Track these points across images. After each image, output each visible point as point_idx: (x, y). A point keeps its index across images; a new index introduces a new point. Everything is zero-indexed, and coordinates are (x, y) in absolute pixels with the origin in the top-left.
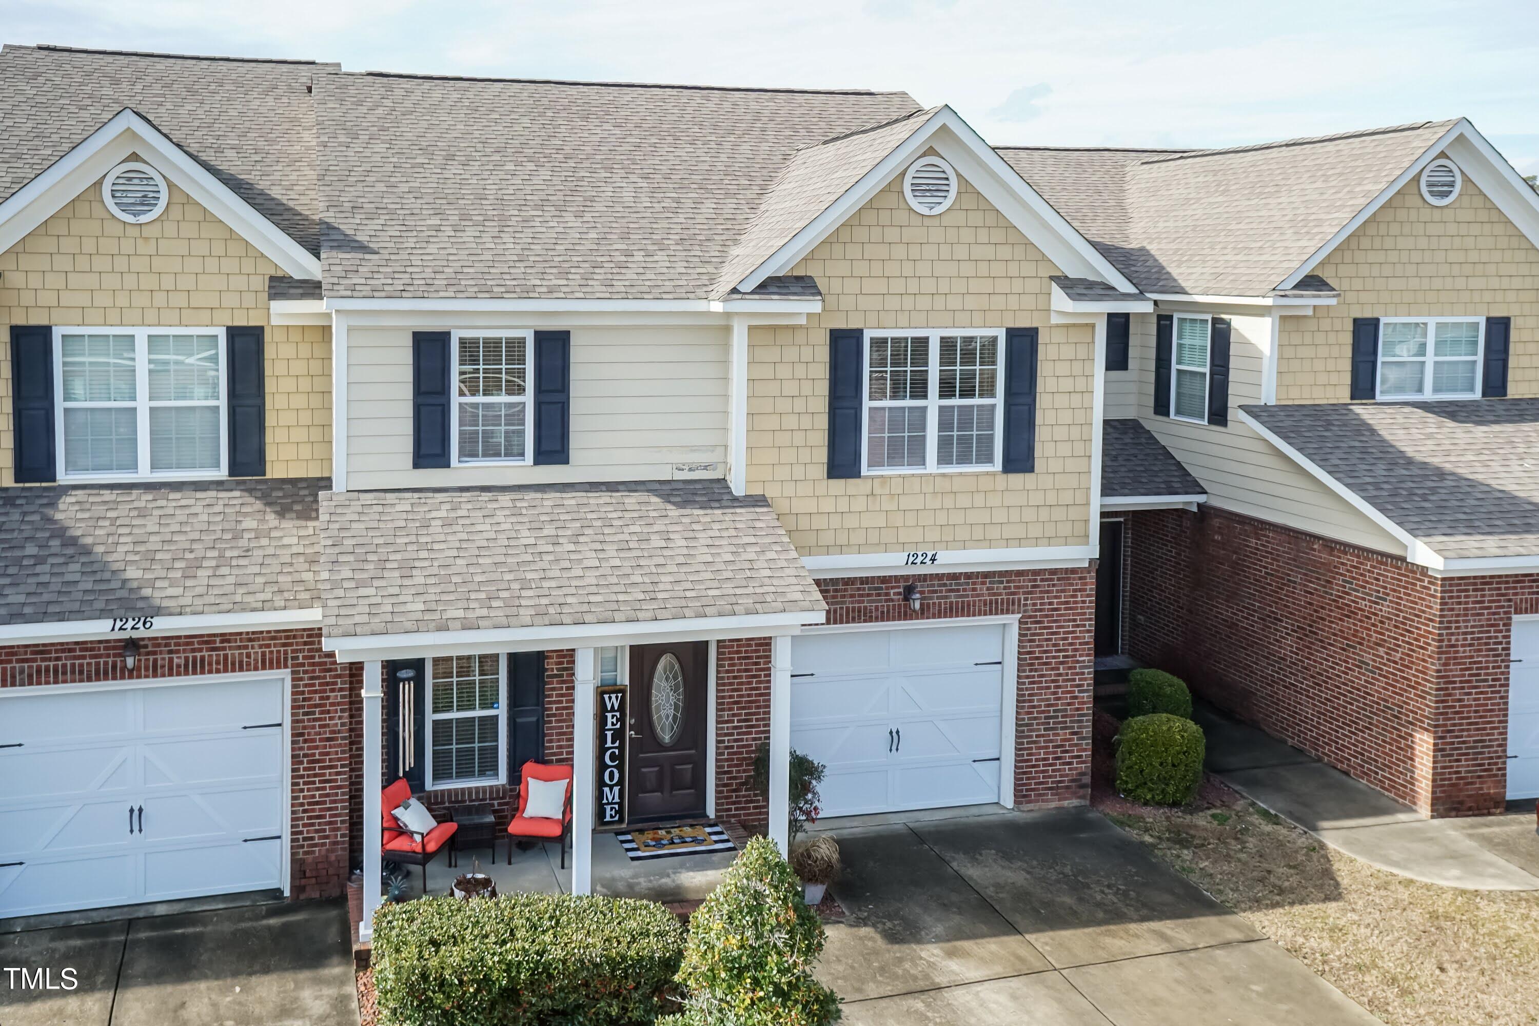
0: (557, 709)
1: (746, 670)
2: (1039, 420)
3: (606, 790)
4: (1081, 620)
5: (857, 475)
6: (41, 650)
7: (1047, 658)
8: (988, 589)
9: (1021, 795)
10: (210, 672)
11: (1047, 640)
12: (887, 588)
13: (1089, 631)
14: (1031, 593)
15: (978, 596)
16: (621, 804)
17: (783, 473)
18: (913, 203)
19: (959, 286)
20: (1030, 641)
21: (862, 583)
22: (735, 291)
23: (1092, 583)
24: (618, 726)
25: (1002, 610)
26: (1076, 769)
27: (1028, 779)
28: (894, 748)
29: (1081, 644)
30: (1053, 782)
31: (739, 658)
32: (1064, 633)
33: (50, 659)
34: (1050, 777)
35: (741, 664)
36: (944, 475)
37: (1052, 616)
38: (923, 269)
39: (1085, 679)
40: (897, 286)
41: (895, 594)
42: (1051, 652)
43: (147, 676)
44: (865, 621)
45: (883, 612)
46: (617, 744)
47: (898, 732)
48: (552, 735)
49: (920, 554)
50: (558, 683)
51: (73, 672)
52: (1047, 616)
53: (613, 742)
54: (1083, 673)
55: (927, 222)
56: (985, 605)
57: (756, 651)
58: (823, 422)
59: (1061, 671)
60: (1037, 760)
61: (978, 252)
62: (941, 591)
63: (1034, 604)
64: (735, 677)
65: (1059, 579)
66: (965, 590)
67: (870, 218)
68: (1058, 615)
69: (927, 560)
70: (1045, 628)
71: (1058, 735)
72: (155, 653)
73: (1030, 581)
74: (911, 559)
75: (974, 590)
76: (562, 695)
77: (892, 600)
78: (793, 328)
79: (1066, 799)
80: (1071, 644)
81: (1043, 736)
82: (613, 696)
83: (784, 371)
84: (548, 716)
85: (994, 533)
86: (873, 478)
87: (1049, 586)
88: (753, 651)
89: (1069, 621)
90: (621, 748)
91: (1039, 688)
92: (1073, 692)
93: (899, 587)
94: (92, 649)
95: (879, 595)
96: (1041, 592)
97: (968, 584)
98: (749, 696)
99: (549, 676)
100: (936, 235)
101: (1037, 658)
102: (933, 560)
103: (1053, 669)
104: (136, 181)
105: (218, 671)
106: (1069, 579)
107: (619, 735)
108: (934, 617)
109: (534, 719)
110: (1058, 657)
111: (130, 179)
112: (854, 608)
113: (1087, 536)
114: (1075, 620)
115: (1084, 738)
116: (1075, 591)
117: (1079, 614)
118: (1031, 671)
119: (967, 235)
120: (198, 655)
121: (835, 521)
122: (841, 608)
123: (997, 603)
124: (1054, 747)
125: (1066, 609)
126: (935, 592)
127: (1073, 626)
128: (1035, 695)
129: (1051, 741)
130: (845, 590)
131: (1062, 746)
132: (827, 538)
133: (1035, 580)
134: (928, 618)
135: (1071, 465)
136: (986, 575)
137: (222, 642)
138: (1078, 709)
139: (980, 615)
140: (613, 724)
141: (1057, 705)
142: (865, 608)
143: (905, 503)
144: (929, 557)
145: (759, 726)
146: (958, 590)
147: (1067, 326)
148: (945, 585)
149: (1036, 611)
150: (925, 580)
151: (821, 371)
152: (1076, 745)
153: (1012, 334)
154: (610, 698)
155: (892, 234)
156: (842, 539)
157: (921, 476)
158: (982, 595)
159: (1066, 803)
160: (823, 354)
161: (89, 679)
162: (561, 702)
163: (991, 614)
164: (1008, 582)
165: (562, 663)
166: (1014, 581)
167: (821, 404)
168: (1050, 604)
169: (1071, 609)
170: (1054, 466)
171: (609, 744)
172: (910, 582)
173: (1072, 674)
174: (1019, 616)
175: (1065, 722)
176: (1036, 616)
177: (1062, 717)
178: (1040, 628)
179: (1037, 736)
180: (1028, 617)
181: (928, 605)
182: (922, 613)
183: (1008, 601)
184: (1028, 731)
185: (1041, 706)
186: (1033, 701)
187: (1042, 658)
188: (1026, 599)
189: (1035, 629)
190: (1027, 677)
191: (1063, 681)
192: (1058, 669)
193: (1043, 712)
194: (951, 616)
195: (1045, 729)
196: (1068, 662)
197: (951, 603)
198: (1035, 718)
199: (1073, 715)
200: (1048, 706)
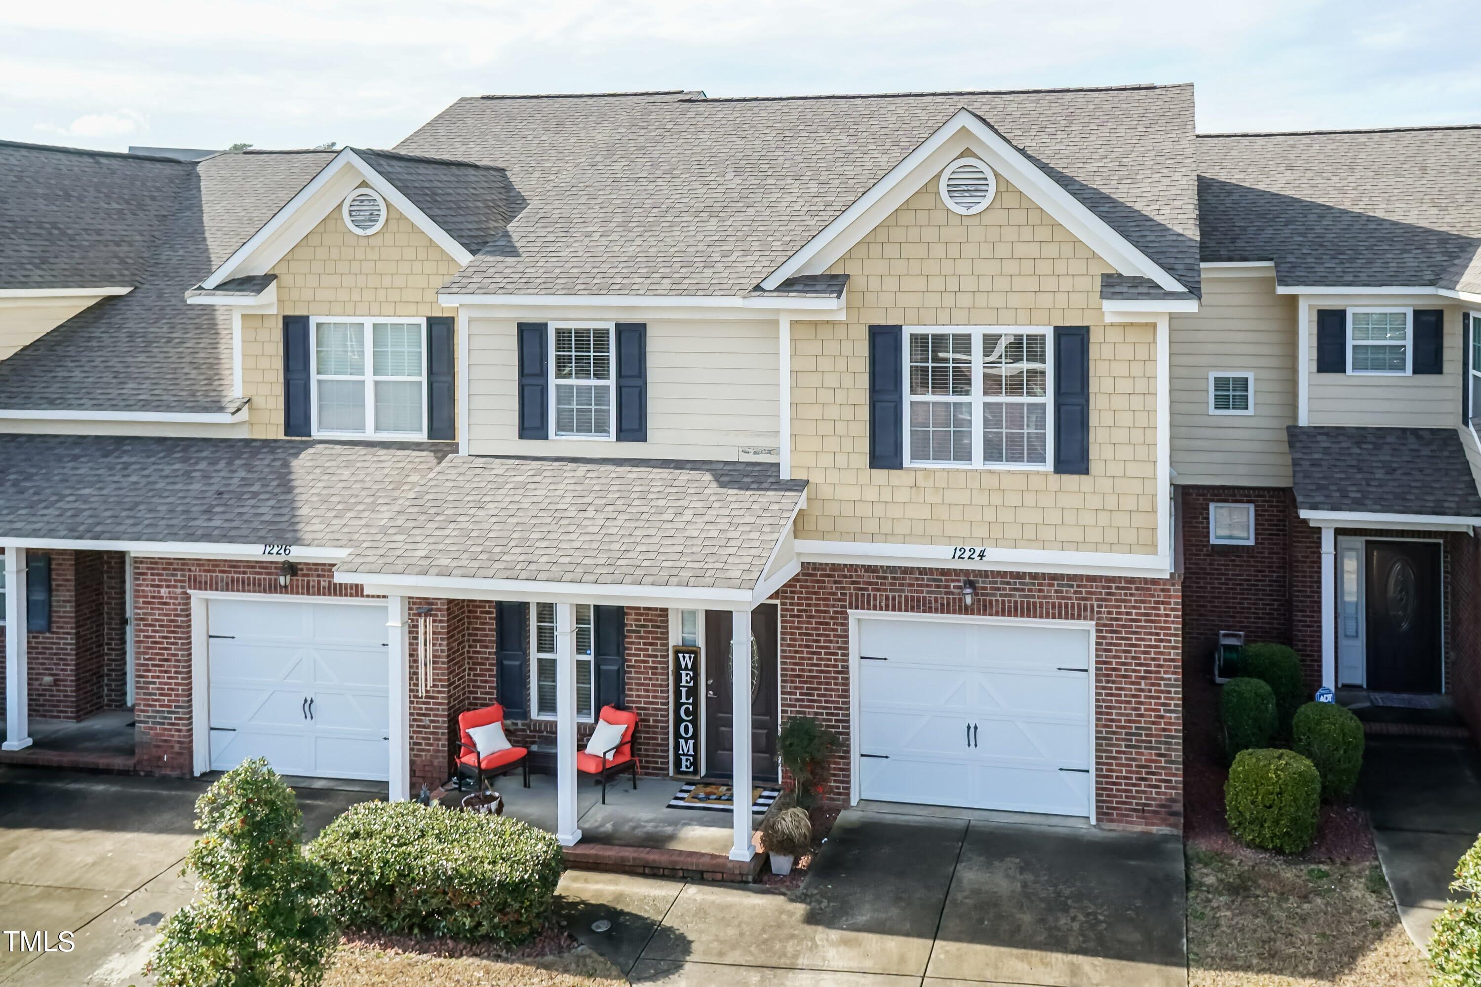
0: (636, 661)
1: (807, 646)
2: (1093, 420)
3: (682, 741)
4: (1164, 634)
5: (900, 467)
6: (233, 565)
7: (1126, 670)
8: (1056, 592)
9: (1102, 813)
10: (346, 595)
11: (1125, 651)
12: (947, 581)
13: (1174, 648)
14: (1106, 600)
15: (1045, 597)
16: (696, 756)
17: (826, 460)
18: (950, 203)
19: (1002, 284)
20: (1106, 650)
21: (920, 574)
22: (758, 288)
23: (1177, 597)
24: (691, 684)
25: (1073, 615)
26: (1165, 794)
27: (1111, 796)
28: (973, 743)
29: (1166, 660)
30: (1137, 804)
31: (800, 634)
32: (1145, 646)
33: (239, 573)
34: (1134, 797)
35: (802, 640)
36: (991, 472)
37: (1131, 627)
38: (963, 267)
39: (1172, 699)
40: (937, 284)
41: (955, 587)
42: (1130, 664)
43: (303, 594)
44: (924, 611)
45: (942, 604)
46: (691, 701)
47: (976, 728)
48: (632, 684)
49: (967, 549)
50: (636, 637)
51: (254, 584)
52: (1124, 626)
53: (687, 699)
54: (1169, 692)
55: (966, 221)
56: (1054, 607)
57: (817, 629)
58: (864, 414)
59: (1143, 686)
60: (1118, 777)
61: (1021, 250)
62: (1005, 589)
63: (1109, 613)
64: (796, 652)
65: (1137, 589)
66: (1030, 590)
67: (906, 218)
68: (1137, 627)
69: (975, 556)
70: (1122, 639)
71: (1142, 754)
72: (307, 575)
73: (1104, 587)
74: (958, 553)
75: (1040, 591)
77: (953, 593)
78: (834, 323)
79: (1154, 824)
80: (1153, 659)
81: (1124, 753)
82: (687, 656)
83: (825, 364)
84: (628, 666)
85: (1047, 534)
86: (916, 470)
87: (1126, 595)
88: (813, 629)
89: (1151, 634)
90: (696, 704)
91: (1117, 701)
92: (1159, 710)
93: (959, 581)
94: (266, 568)
95: (938, 586)
96: (1117, 601)
97: (1034, 584)
98: (810, 671)
99: (628, 631)
100: (977, 234)
101: (1114, 670)
102: (982, 556)
103: (1133, 683)
104: (366, 203)
105: (351, 595)
106: (1149, 589)
107: (693, 692)
108: (997, 614)
109: (615, 668)
110: (1139, 671)
111: (362, 201)
112: (912, 597)
113: (1154, 545)
114: (1158, 634)
115: (1173, 762)
116: (1157, 602)
117: (1163, 628)
118: (1108, 682)
119: (1009, 234)
121: (879, 510)
122: (900, 596)
123: (1066, 607)
124: (1138, 766)
125: (1147, 621)
126: (999, 589)
127: (1156, 640)
128: (1113, 707)
129: (1134, 760)
130: (904, 579)
131: (1147, 767)
132: (871, 526)
133: (1110, 588)
134: (991, 615)
135: (1133, 469)
136: (1054, 577)
138: (1164, 730)
139: (1047, 617)
140: (687, 682)
141: (1140, 722)
142: (924, 598)
143: (951, 497)
144: (977, 553)
145: (820, 701)
146: (1023, 590)
147: (1124, 326)
148: (1008, 583)
149: (1112, 619)
150: (987, 576)
151: (862, 365)
152: (1163, 768)
153: (1061, 333)
154: (684, 657)
155: (930, 234)
156: (886, 528)
157: (967, 471)
158: (1050, 597)
159: (1153, 829)
160: (863, 349)
161: (265, 592)
162: (639, 655)
163: (1060, 617)
164: (1078, 586)
165: (639, 620)
166: (1086, 586)
167: (862, 397)
168: (1128, 614)
169: (1152, 621)
170: (1115, 469)
171: (684, 700)
172: (970, 579)
173: (1156, 691)
174: (1094, 623)
175: (1150, 742)
176: (1112, 625)
177: (1146, 735)
178: (1117, 638)
179: (1117, 752)
180: (1105, 625)
181: (991, 601)
182: (985, 610)
183: (1079, 605)
184: (1107, 745)
185: (1120, 721)
186: (1111, 714)
187: (1120, 670)
188: (1100, 606)
189: (1112, 638)
190: (1104, 688)
191: (1146, 697)
192: (1139, 684)
193: (1123, 727)
194: (1016, 616)
195: (1126, 746)
196: (1150, 678)
197: (1016, 602)
198: (1114, 733)
199: (1160, 736)
200: (1130, 721)
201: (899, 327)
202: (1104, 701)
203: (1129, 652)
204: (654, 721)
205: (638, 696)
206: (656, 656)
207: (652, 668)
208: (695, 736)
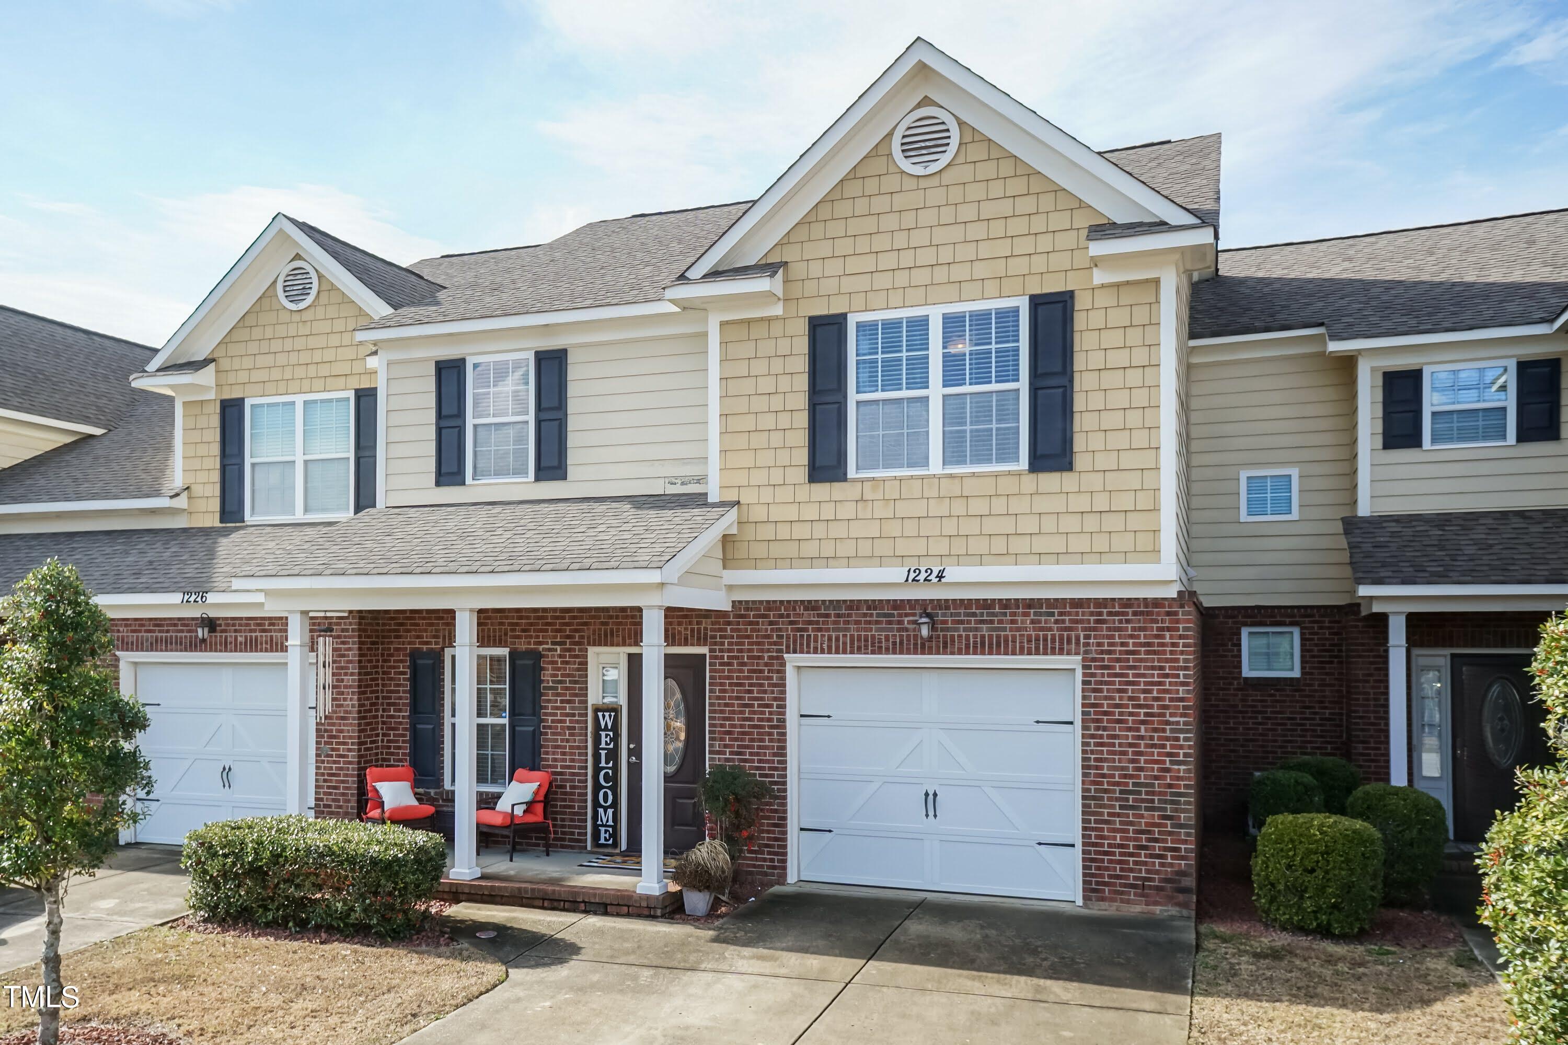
0: (553, 721)
1: (738, 698)
2: (1078, 405)
3: (601, 810)
4: (1171, 668)
5: (844, 478)
6: (158, 623)
7: (1121, 714)
8: (1032, 622)
9: (1091, 890)
11: (1120, 691)
13: (1184, 684)
14: (1095, 629)
15: (1019, 629)
16: (615, 828)
17: (759, 477)
18: (905, 164)
20: (1095, 690)
21: (869, 608)
22: (682, 277)
24: (611, 746)
25: (1053, 649)
26: (1171, 865)
27: (1098, 868)
28: (931, 813)
29: (1171, 700)
30: (1135, 878)
31: (731, 684)
32: (1146, 683)
33: (163, 631)
34: (1131, 870)
36: (951, 476)
37: (1128, 660)
39: (1181, 747)
40: (888, 261)
41: (911, 620)
42: (1127, 706)
44: (873, 653)
46: (610, 765)
47: (935, 795)
48: (547, 747)
49: (923, 569)
50: (553, 695)
52: (1118, 660)
53: (607, 763)
54: (1178, 739)
55: (922, 183)
56: (1029, 641)
57: (749, 678)
58: (803, 420)
59: (1143, 733)
60: (1110, 845)
62: (969, 622)
63: (1099, 644)
64: (726, 705)
65: (1134, 613)
66: (1000, 622)
68: (1135, 660)
69: (933, 577)
70: (1116, 675)
71: (1142, 816)
73: (1092, 614)
74: (912, 575)
75: (1013, 622)
76: (557, 708)
77: (907, 630)
79: (1156, 903)
80: (1156, 699)
81: (1119, 815)
82: (607, 715)
83: (760, 367)
84: (544, 727)
85: (1021, 545)
86: (862, 481)
88: (745, 678)
89: (1153, 668)
90: (616, 769)
91: (1109, 752)
92: (1164, 762)
93: (916, 614)
95: (890, 622)
96: (1109, 629)
97: (1005, 614)
98: (742, 726)
99: (545, 688)
101: (1105, 713)
102: (940, 577)
103: (1129, 729)
107: (613, 755)
108: (960, 653)
109: (531, 729)
110: (1138, 714)
112: (859, 637)
113: (1156, 551)
114: (1162, 668)
115: (1181, 826)
116: (1160, 629)
117: (1167, 660)
118: (1098, 728)
119: (975, 191)
120: (254, 635)
121: (819, 530)
122: (845, 636)
123: (1045, 640)
124: (1135, 832)
125: (1147, 653)
126: (962, 622)
127: (1159, 676)
128: (1106, 760)
129: (1131, 823)
130: (849, 615)
131: (1149, 832)
132: (810, 549)
133: (1100, 614)
134: (952, 653)
136: (1030, 604)
137: (270, 625)
138: (1170, 786)
139: (1022, 653)
140: (607, 744)
141: (1139, 777)
142: (873, 637)
143: (903, 509)
144: (935, 573)
145: (753, 761)
146: (992, 622)
147: (1117, 285)
148: (974, 615)
149: (1102, 652)
150: (947, 608)
151: (801, 364)
152: (1170, 833)
153: (1040, 302)
154: (604, 716)
156: (828, 551)
157: (922, 478)
158: (1026, 629)
159: (1157, 909)
160: (802, 345)
162: (556, 715)
163: (1037, 653)
164: (1061, 614)
165: (557, 676)
166: (1069, 614)
167: (801, 401)
168: (1123, 644)
169: (1155, 653)
171: (603, 764)
172: (929, 609)
173: (1160, 738)
174: (1080, 658)
175: (1153, 801)
176: (1103, 660)
177: (1147, 793)
178: (1109, 675)
179: (1109, 814)
180: (1094, 660)
181: (953, 637)
182: (945, 647)
183: (1061, 637)
184: (1096, 806)
185: (1113, 776)
186: (1102, 768)
187: (1113, 714)
188: (1087, 637)
189: (1103, 675)
190: (1093, 736)
191: (1147, 746)
192: (1138, 730)
193: (1118, 784)
194: (983, 653)
195: (1121, 807)
196: (1152, 722)
197: (983, 637)
198: (1106, 791)
199: (1165, 794)
200: (1125, 776)
201: (844, 316)
202: (1092, 752)
203: (1125, 691)
204: (571, 787)
205: (555, 760)
206: (574, 715)
207: (569, 728)
208: (615, 805)
